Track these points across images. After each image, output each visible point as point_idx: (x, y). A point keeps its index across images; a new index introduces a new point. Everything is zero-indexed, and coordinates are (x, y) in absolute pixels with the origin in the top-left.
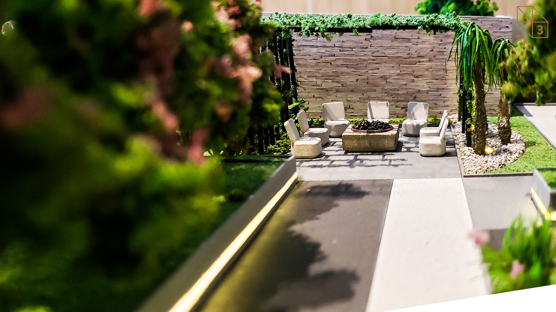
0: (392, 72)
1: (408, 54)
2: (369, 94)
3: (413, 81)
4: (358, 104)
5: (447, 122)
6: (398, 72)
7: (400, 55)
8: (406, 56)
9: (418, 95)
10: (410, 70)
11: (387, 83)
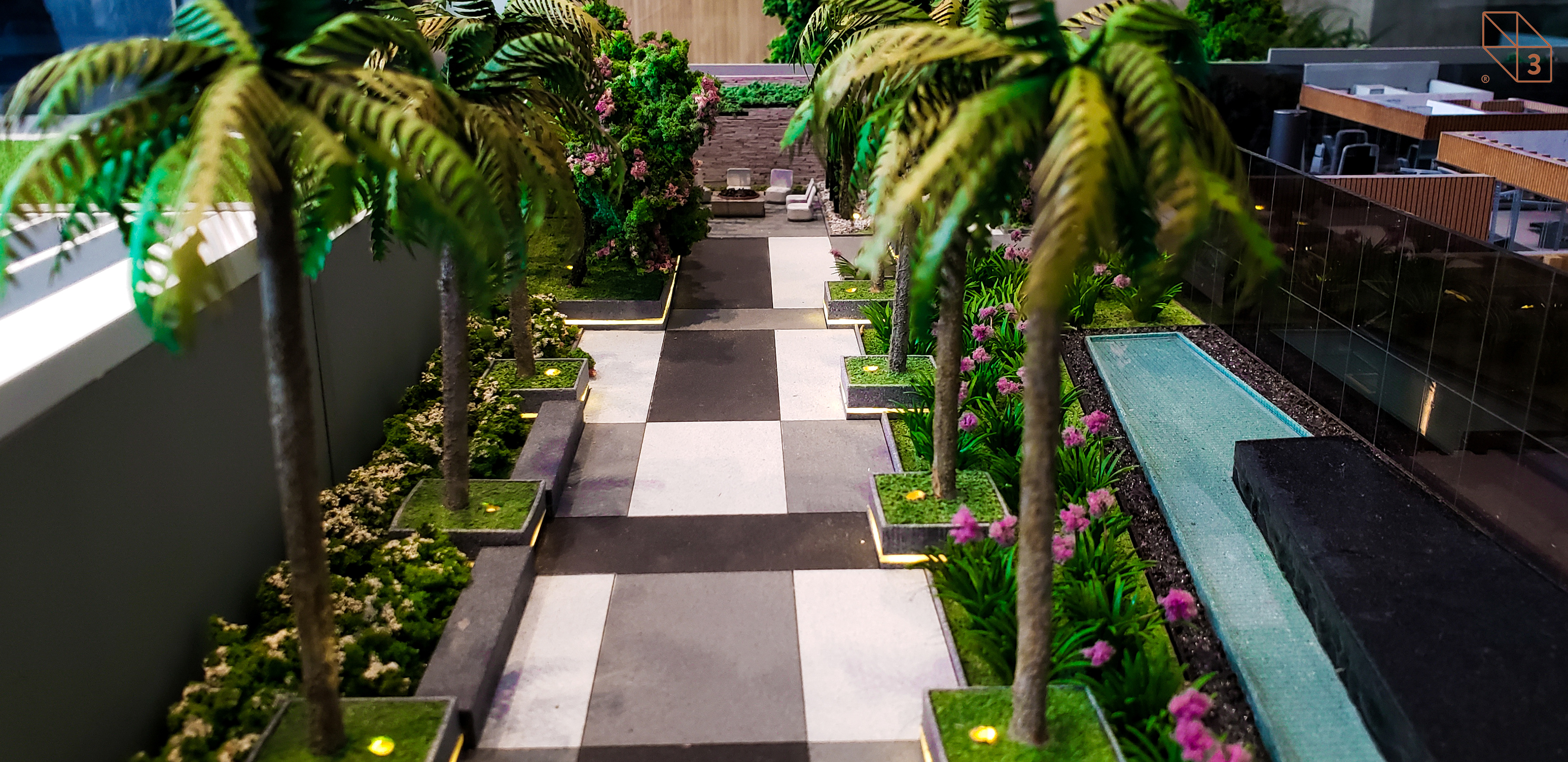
0: (750, 135)
1: (769, 116)
2: (724, 159)
3: (774, 145)
4: (712, 169)
5: (814, 190)
6: (757, 135)
7: (759, 117)
8: (766, 119)
9: (779, 160)
10: (771, 133)
11: (744, 147)
